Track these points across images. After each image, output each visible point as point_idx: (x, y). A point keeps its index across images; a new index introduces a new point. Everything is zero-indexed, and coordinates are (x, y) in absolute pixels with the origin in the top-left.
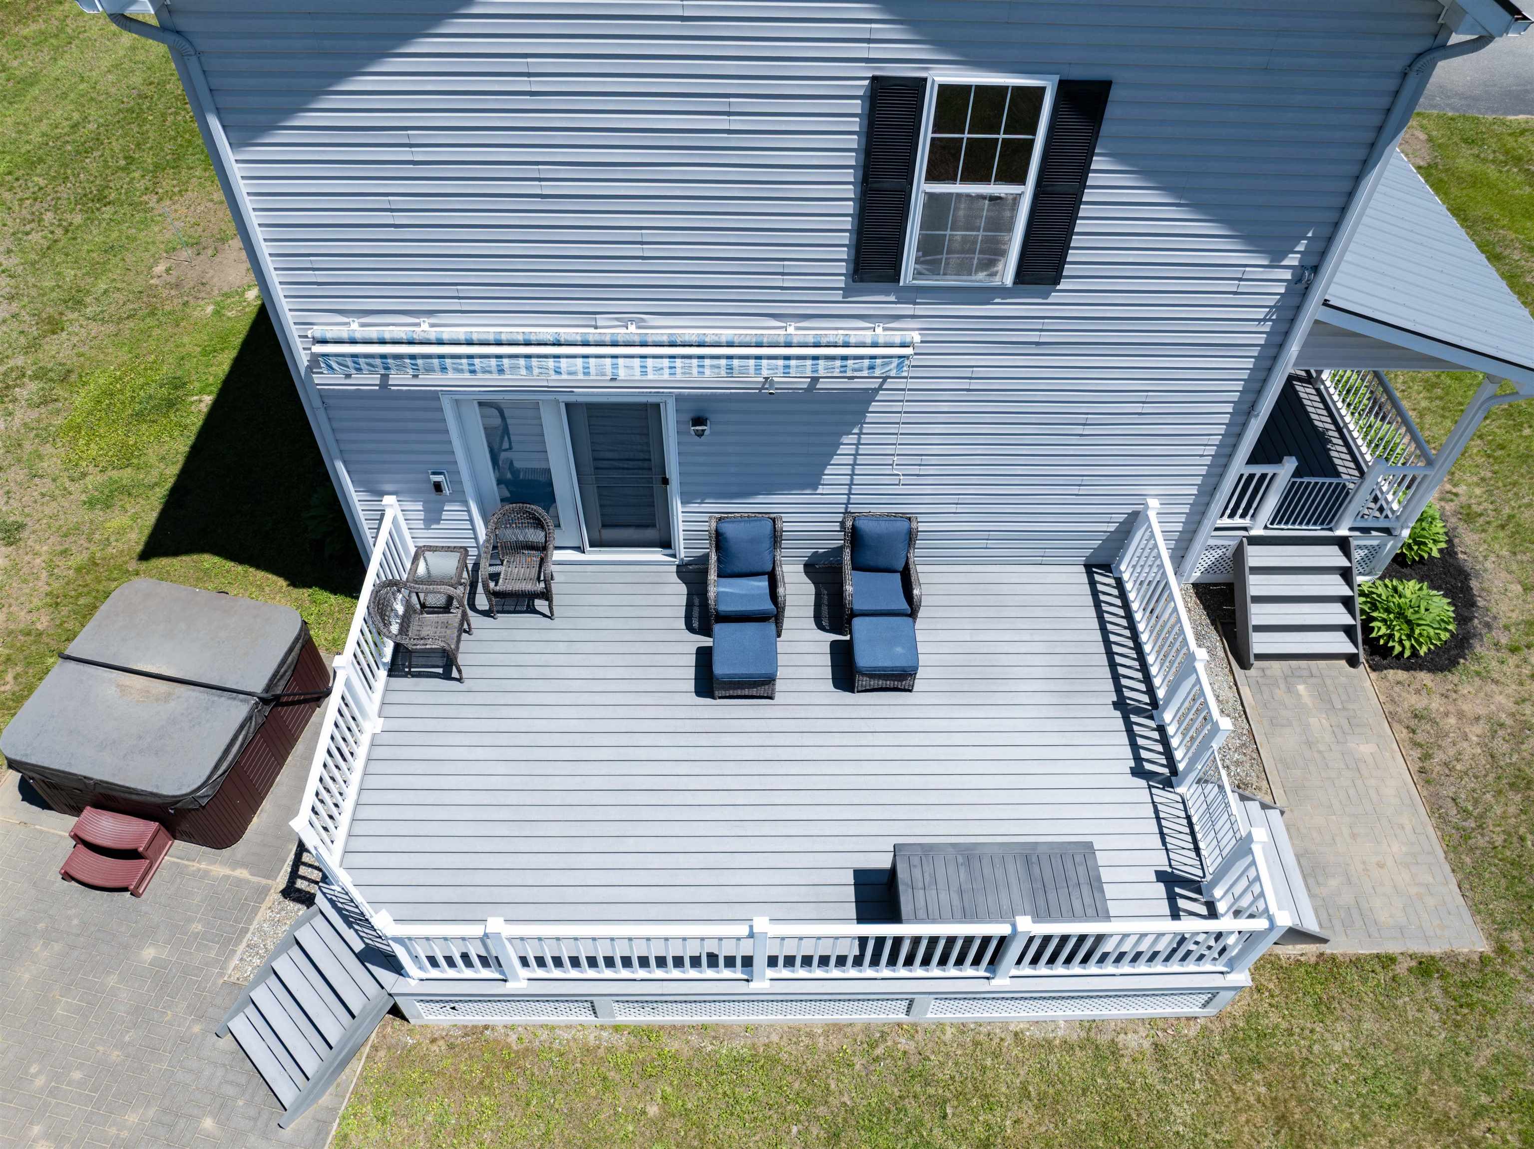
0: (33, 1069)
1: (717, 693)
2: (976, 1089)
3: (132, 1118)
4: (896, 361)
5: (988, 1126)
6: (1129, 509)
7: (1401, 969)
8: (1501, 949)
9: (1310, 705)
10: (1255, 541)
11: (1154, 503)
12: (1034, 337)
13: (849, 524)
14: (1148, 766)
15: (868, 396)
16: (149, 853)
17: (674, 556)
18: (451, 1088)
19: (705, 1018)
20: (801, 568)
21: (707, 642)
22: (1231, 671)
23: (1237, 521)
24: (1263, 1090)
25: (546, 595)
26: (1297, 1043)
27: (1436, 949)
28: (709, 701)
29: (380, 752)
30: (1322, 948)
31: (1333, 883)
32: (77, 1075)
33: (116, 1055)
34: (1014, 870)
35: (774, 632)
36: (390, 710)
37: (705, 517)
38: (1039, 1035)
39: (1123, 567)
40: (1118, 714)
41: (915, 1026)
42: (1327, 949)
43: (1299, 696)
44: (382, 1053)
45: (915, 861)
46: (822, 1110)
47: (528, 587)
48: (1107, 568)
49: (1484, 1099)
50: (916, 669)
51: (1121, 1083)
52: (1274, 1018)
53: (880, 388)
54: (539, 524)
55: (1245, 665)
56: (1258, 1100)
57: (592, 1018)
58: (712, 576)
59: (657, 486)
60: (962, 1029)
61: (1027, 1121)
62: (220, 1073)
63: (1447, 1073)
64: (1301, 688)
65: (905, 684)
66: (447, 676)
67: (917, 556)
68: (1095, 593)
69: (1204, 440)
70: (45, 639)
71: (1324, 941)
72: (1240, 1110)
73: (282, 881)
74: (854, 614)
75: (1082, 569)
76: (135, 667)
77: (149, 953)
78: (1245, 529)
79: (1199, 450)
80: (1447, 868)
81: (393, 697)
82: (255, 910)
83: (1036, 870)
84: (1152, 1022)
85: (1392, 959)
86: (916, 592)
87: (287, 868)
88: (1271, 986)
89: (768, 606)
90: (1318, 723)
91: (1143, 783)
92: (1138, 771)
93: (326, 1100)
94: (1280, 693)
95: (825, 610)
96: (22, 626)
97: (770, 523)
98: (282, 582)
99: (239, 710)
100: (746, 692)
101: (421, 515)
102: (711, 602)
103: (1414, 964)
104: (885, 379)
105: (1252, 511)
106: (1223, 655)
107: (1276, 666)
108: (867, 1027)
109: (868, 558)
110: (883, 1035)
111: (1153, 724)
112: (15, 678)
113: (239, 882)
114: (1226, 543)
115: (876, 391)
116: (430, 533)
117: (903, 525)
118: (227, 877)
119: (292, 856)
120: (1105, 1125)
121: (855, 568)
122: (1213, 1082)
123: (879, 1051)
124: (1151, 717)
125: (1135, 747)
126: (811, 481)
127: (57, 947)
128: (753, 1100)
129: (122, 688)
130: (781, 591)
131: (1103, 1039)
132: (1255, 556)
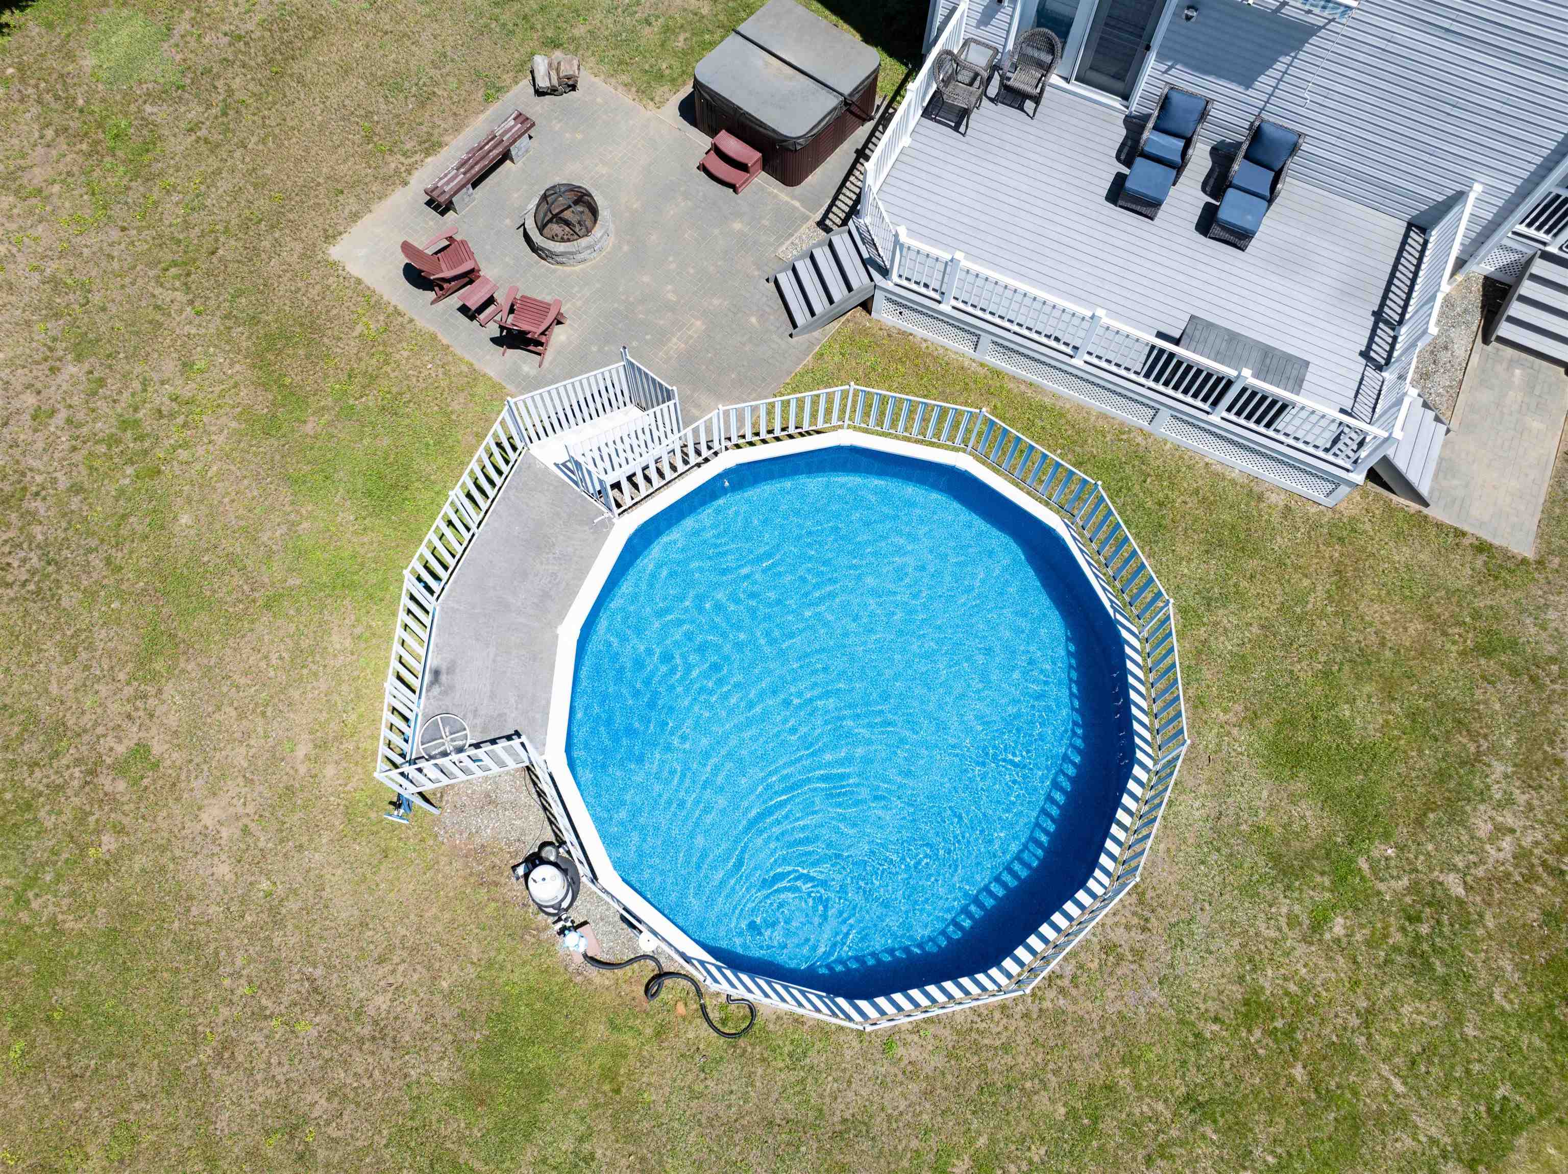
0: (671, 259)
1: (1120, 202)
2: (1169, 477)
3: (716, 302)
4: (1342, 9)
5: (1167, 497)
6: (1459, 188)
7: (1466, 542)
8: (1540, 563)
9: (1517, 383)
10: (1547, 257)
11: (1478, 188)
12: (1446, 24)
13: (1257, 123)
14: (1372, 354)
15: (1311, 31)
16: (751, 170)
17: (1127, 108)
18: (884, 354)
19: (1033, 378)
20: (1209, 148)
21: (1125, 170)
22: (1474, 341)
23: (1541, 235)
24: (1337, 555)
25: (1037, 100)
26: (1372, 545)
27: (1497, 542)
28: (1112, 206)
29: (903, 158)
30: (1422, 508)
31: (1455, 482)
32: (692, 271)
33: (711, 269)
34: (1255, 355)
35: (1172, 181)
36: (918, 137)
37: (1162, 84)
38: (1219, 468)
39: (1433, 233)
40: (1373, 319)
41: (1150, 435)
42: (1425, 511)
43: (1513, 374)
44: (851, 324)
45: (1200, 327)
46: (1078, 449)
47: (1029, 89)
48: (1423, 230)
49: (1468, 620)
50: (1254, 233)
51: (1255, 513)
52: (1368, 527)
53: (1323, 27)
54: (1051, 50)
55: (1486, 340)
56: (1331, 557)
57: (972, 351)
58: (1150, 125)
59: (1140, 49)
60: (1177, 448)
61: (1190, 505)
62: (764, 299)
63: (1454, 600)
64: (1518, 372)
65: (1240, 243)
66: (956, 129)
67: (1293, 165)
68: (1404, 243)
69: (1536, 149)
70: (705, 20)
71: (1426, 505)
72: (1316, 557)
73: (818, 216)
74: (1231, 185)
75: (1405, 224)
76: (774, 51)
77: (737, 226)
78: (1545, 244)
79: (1530, 156)
80: (1541, 509)
81: (920, 130)
82: (800, 226)
83: (1268, 361)
84: (1290, 493)
85: (1464, 534)
86: (1279, 186)
87: (822, 211)
88: (1377, 512)
89: (1178, 159)
90: (1514, 397)
91: (1364, 362)
92: (1365, 354)
93: (816, 334)
94: (1500, 368)
95: (1212, 181)
96: (692, 8)
97: (1204, 103)
98: (858, 37)
99: (831, 102)
100: (1138, 208)
101: (978, 16)
102: (1142, 142)
103: (1477, 543)
104: (1330, 21)
105: (1555, 231)
106: (1475, 329)
107: (1509, 351)
108: (1122, 424)
109: (1260, 154)
110: (1130, 432)
111: (1392, 333)
112: (685, 40)
113: (794, 208)
114: (1524, 250)
115: (1320, 28)
116: (979, 32)
117: (1293, 138)
118: (787, 203)
119: (826, 205)
120: (1233, 527)
121: (1246, 157)
122: (1310, 538)
123: (1124, 437)
124: (1393, 329)
125: (1371, 340)
126: (1247, 82)
127: (689, 203)
128: (1043, 428)
129: (767, 64)
130: (1190, 151)
131: (1256, 489)
132: (1540, 267)
